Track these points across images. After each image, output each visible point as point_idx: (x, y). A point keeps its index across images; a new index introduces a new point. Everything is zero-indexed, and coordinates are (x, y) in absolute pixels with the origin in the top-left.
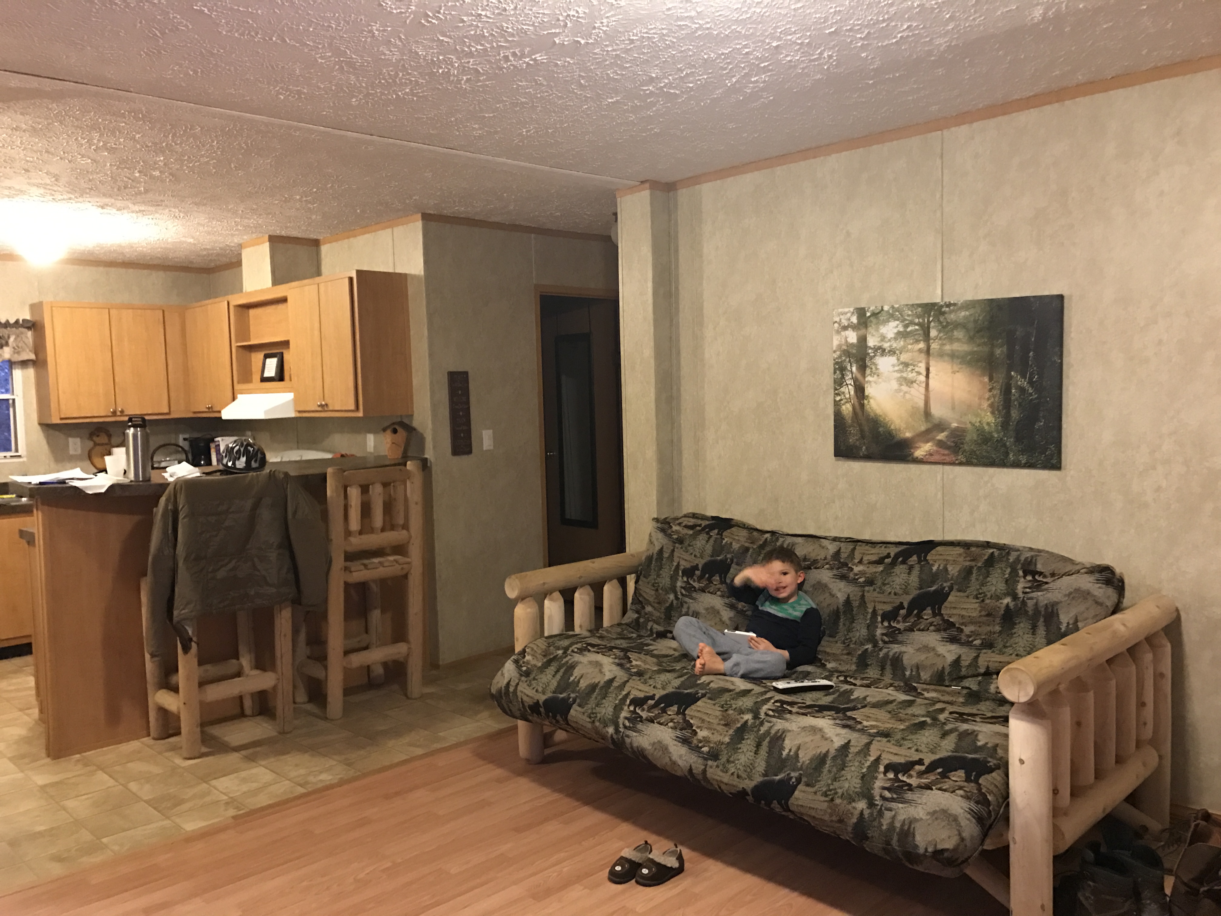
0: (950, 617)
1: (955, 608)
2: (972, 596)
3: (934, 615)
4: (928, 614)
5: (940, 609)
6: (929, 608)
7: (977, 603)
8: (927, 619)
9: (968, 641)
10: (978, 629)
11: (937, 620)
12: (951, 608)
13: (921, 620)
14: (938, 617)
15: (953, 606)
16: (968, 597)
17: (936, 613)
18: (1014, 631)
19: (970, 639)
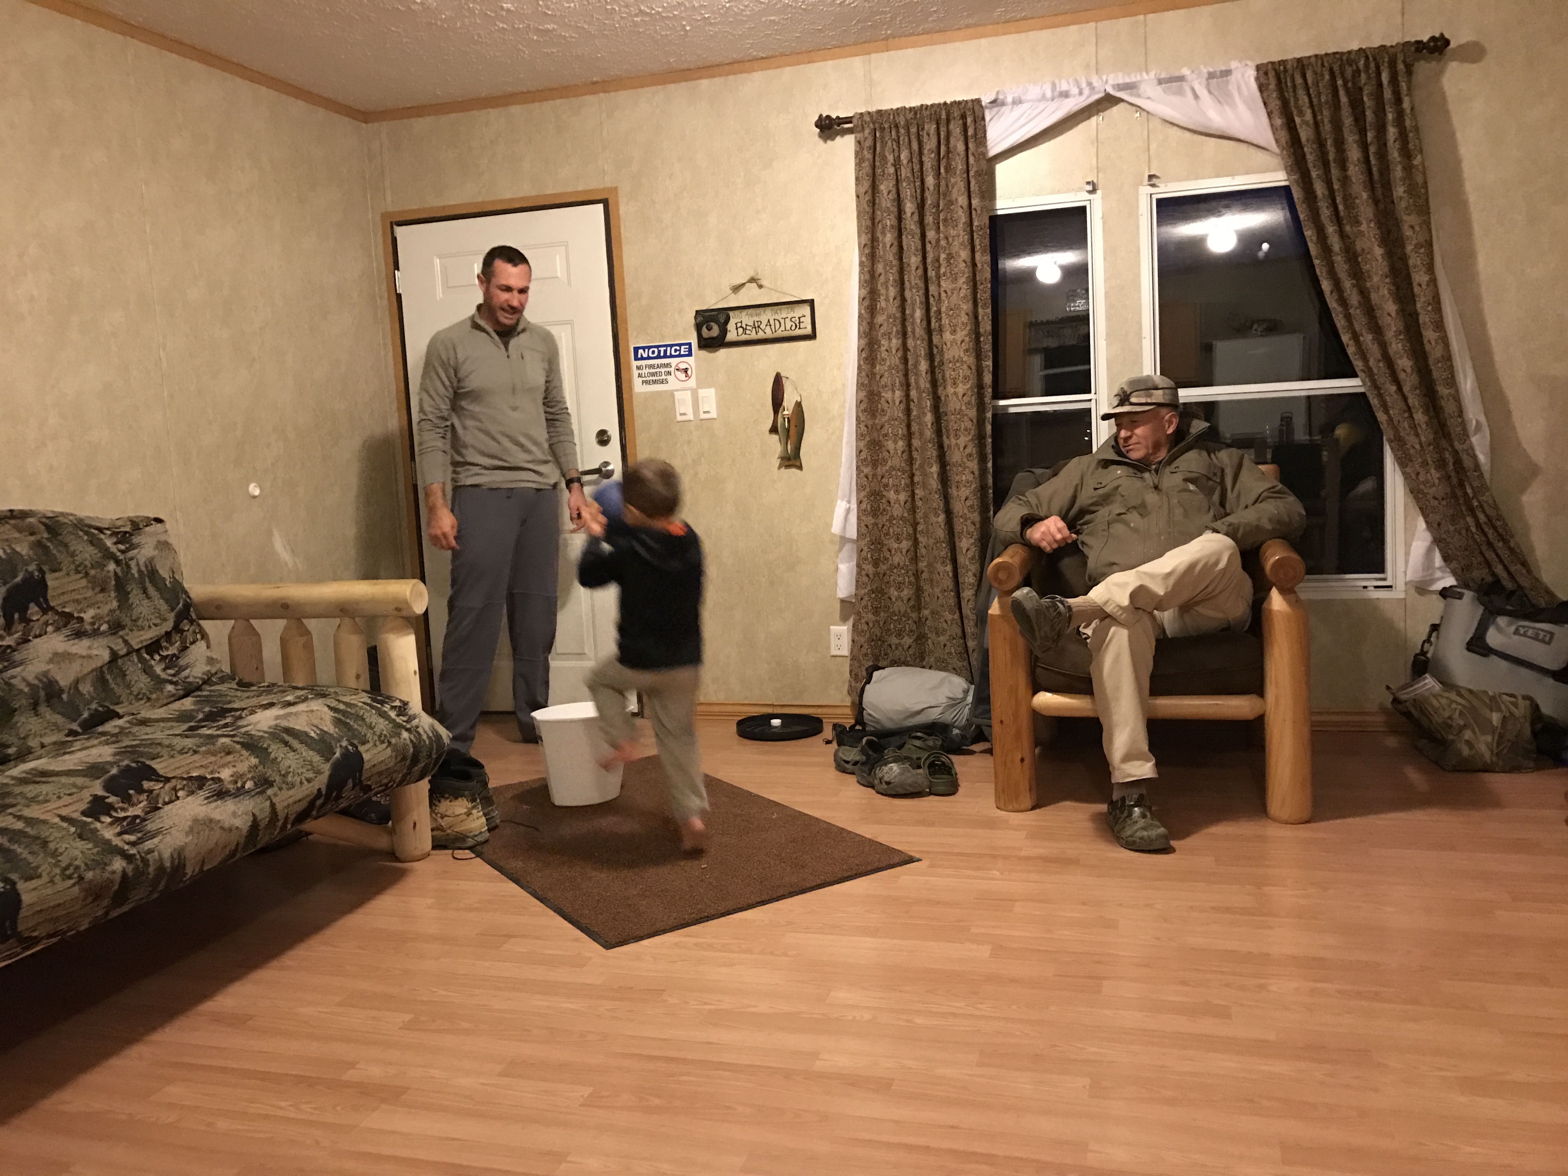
0: (64, 607)
1: (63, 593)
2: (73, 572)
3: (44, 611)
4: (37, 613)
5: (46, 601)
6: (32, 605)
7: (82, 578)
8: (38, 620)
9: (94, 630)
10: (98, 611)
11: (50, 617)
12: (59, 595)
13: (32, 624)
14: (50, 613)
15: (60, 592)
16: (68, 574)
17: (46, 609)
18: (130, 602)
19: (96, 627)
